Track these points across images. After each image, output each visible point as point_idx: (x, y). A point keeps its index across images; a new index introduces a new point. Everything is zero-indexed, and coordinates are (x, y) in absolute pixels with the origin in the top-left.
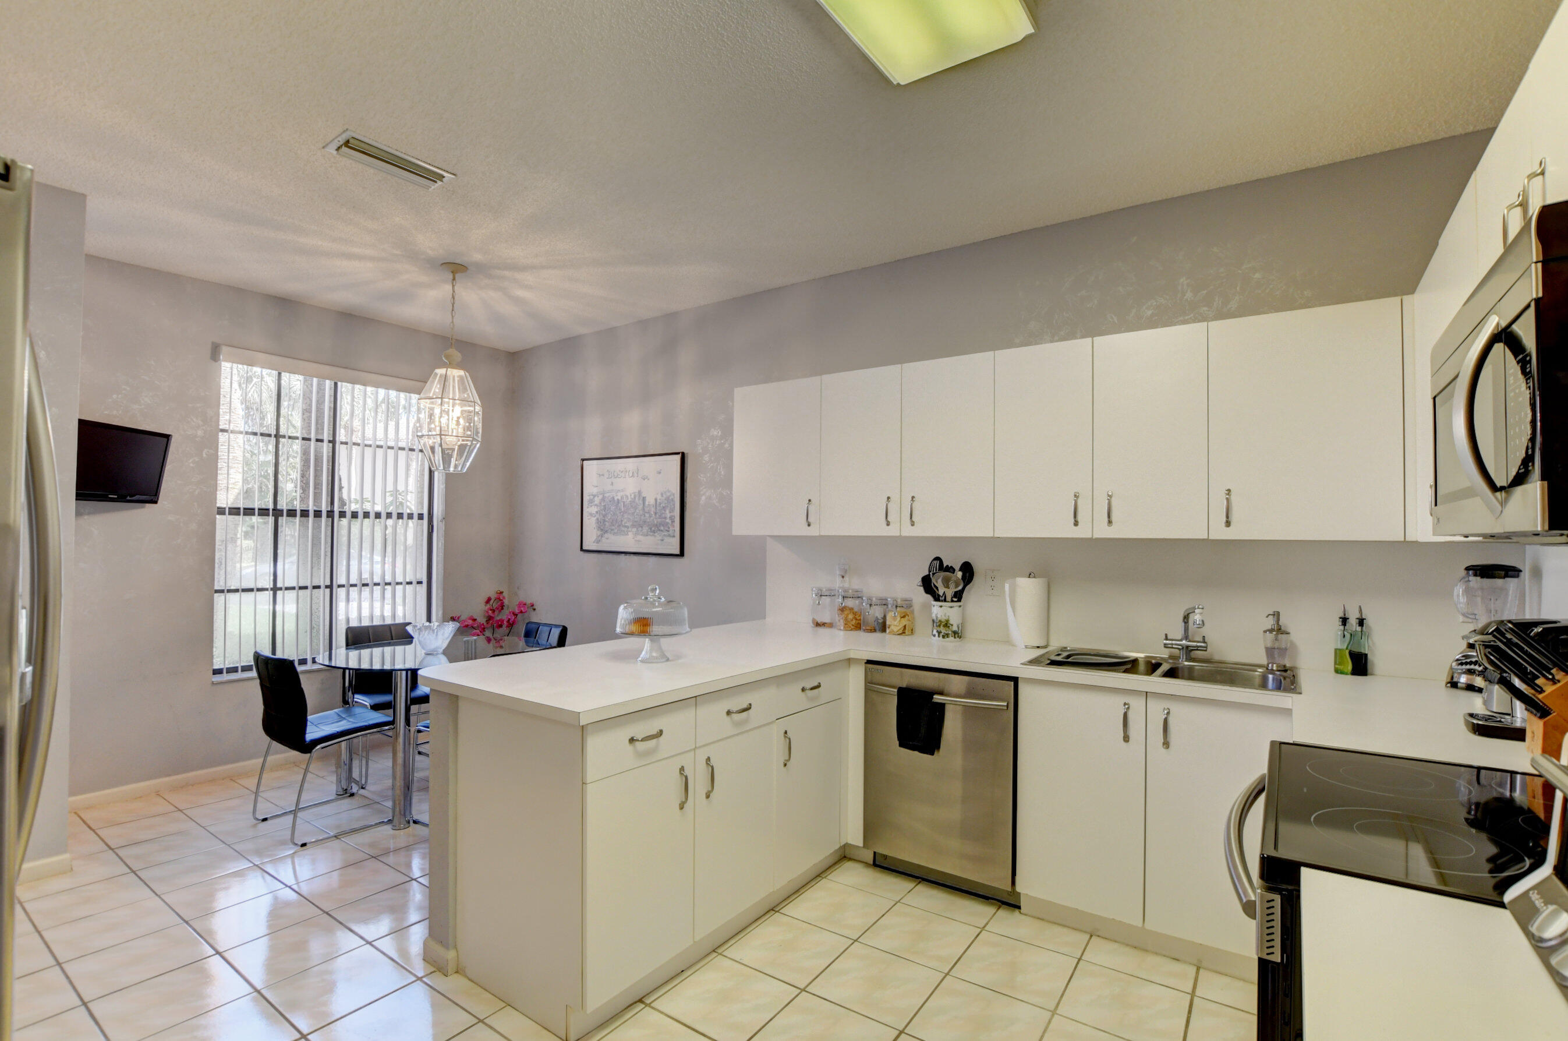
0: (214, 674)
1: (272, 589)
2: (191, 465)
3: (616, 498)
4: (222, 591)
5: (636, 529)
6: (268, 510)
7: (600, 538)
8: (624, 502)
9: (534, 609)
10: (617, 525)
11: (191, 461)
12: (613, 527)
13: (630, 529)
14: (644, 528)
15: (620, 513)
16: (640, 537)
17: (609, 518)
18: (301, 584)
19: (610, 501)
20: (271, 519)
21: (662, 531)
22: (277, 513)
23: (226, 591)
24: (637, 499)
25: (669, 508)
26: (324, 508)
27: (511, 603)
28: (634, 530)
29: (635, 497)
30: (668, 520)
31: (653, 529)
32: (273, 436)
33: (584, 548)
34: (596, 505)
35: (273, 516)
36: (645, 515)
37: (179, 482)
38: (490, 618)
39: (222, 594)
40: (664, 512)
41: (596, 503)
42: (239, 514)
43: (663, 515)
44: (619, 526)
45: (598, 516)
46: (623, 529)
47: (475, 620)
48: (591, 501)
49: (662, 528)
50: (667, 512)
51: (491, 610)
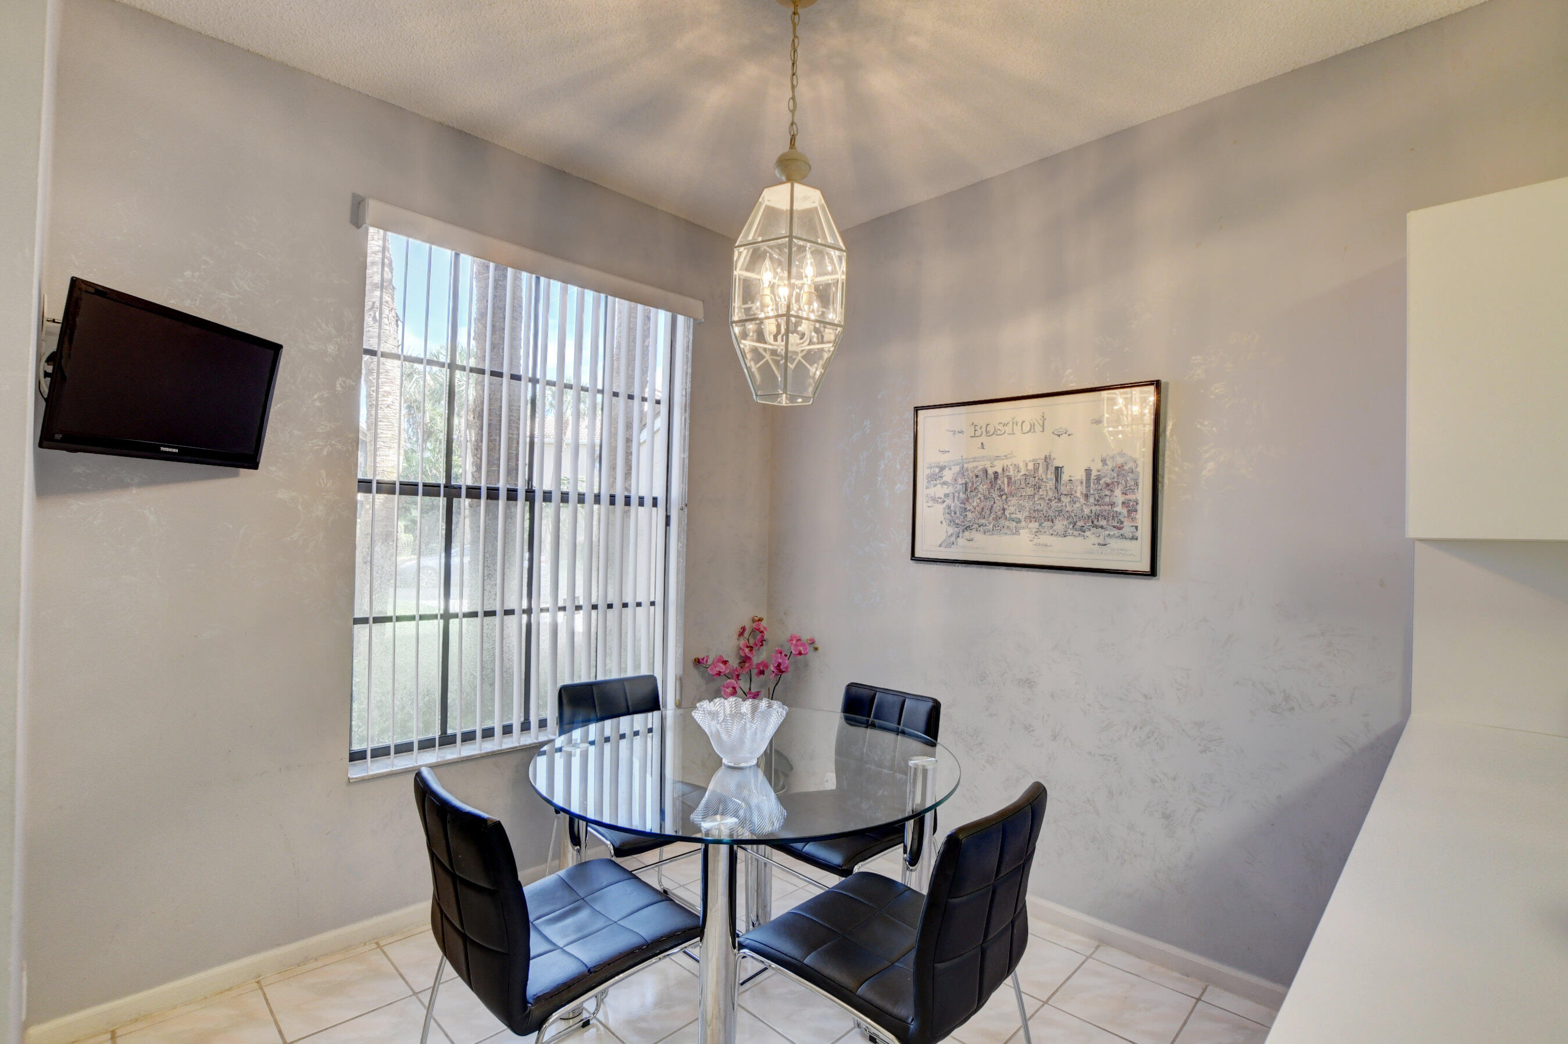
0: (351, 760)
1: (442, 617)
2: (317, 404)
3: (991, 471)
4: (364, 621)
5: (1037, 524)
6: (439, 486)
7: (953, 539)
8: (1009, 478)
9: (816, 649)
10: (992, 516)
11: (316, 397)
12: (982, 521)
13: (1023, 524)
14: (1057, 522)
15: (1001, 496)
16: (1045, 539)
17: (975, 504)
18: (488, 608)
19: (977, 476)
20: (441, 501)
21: (1102, 527)
22: (452, 492)
23: (371, 620)
24: (1041, 470)
25: (1121, 487)
26: (521, 487)
27: (777, 636)
28: (1034, 525)
29: (1036, 469)
30: (1119, 508)
31: (1080, 524)
32: (446, 366)
33: (917, 555)
34: (945, 483)
35: (444, 496)
36: (1060, 500)
37: (296, 432)
38: (745, 660)
39: (365, 625)
40: (1107, 493)
41: (945, 479)
42: (393, 492)
43: (1107, 499)
44: (996, 519)
45: (949, 501)
46: (1007, 523)
47: (725, 662)
48: (934, 479)
49: (1103, 523)
50: (1118, 492)
51: (747, 647)
